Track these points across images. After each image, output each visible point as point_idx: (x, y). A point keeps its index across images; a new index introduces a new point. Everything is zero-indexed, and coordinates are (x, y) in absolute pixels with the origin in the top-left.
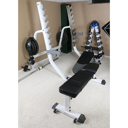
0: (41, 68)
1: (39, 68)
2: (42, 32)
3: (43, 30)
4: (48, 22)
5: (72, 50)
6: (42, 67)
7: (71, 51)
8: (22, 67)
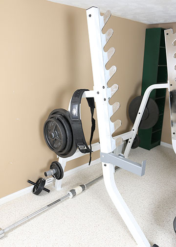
0: (78, 189)
1: (73, 191)
2: (93, 98)
3: (98, 93)
4: (114, 68)
5: (161, 142)
6: (81, 188)
7: (159, 144)
8: (30, 182)
